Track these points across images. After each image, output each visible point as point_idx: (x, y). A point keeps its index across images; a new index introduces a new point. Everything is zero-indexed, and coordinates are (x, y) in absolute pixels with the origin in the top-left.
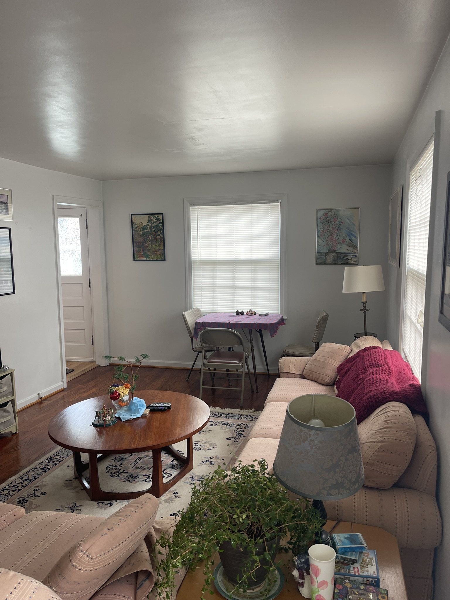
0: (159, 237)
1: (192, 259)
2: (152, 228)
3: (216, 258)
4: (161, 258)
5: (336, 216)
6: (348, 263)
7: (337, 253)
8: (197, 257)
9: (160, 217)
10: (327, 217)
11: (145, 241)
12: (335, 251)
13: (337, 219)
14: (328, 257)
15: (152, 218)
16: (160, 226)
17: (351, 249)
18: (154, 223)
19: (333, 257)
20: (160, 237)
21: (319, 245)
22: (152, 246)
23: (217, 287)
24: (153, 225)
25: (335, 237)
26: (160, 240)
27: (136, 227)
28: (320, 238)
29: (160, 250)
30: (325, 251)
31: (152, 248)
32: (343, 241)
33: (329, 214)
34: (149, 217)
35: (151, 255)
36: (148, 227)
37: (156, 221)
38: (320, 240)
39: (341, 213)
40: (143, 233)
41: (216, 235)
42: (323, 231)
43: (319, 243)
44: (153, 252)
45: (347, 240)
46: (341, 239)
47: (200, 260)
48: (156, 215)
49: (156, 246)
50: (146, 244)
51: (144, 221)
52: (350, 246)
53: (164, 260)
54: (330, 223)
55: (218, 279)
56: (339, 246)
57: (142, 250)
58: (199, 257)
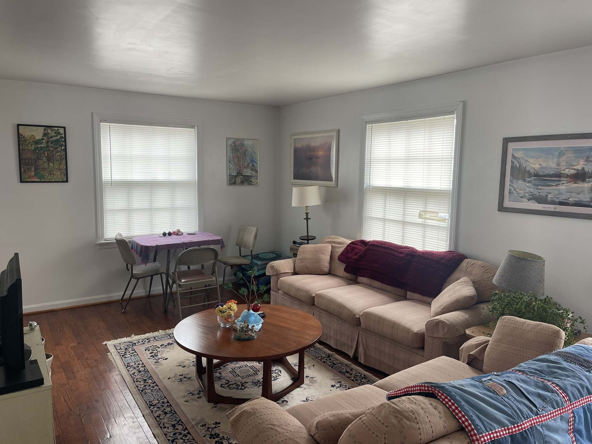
0: (59, 154)
1: (103, 180)
2: (50, 143)
3: (132, 179)
4: (63, 179)
5: (242, 145)
6: (251, 184)
7: (243, 176)
8: (110, 178)
9: (62, 131)
10: (235, 145)
11: (38, 158)
12: (242, 174)
13: (243, 147)
14: (237, 179)
15: (50, 131)
16: (60, 142)
17: (253, 173)
18: (52, 137)
19: (241, 179)
20: (61, 154)
21: (230, 169)
22: (48, 164)
23: (133, 209)
24: (51, 140)
25: (242, 163)
26: (61, 158)
27: (25, 141)
28: (231, 163)
29: (61, 169)
30: (234, 174)
31: (49, 167)
32: (248, 166)
33: (237, 143)
34: (45, 130)
35: (47, 175)
36: (44, 141)
37: (55, 135)
38: (231, 165)
39: (246, 142)
40: (36, 149)
41: (132, 155)
42: (233, 157)
43: (230, 167)
44: (50, 172)
45: (251, 165)
46: (246, 164)
47: (113, 182)
48: (56, 129)
49: (55, 165)
50: (41, 162)
51: (38, 134)
52: (252, 171)
53: (67, 181)
54: (238, 150)
55: (133, 201)
56: (245, 170)
57: (33, 169)
58: (112, 178)
